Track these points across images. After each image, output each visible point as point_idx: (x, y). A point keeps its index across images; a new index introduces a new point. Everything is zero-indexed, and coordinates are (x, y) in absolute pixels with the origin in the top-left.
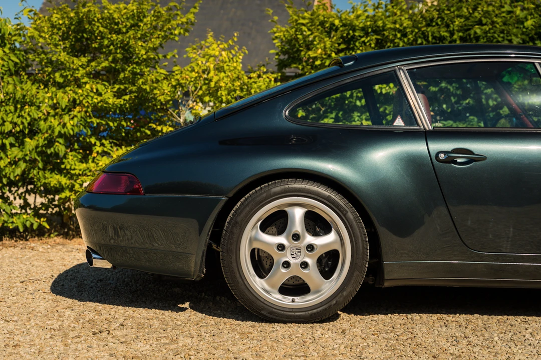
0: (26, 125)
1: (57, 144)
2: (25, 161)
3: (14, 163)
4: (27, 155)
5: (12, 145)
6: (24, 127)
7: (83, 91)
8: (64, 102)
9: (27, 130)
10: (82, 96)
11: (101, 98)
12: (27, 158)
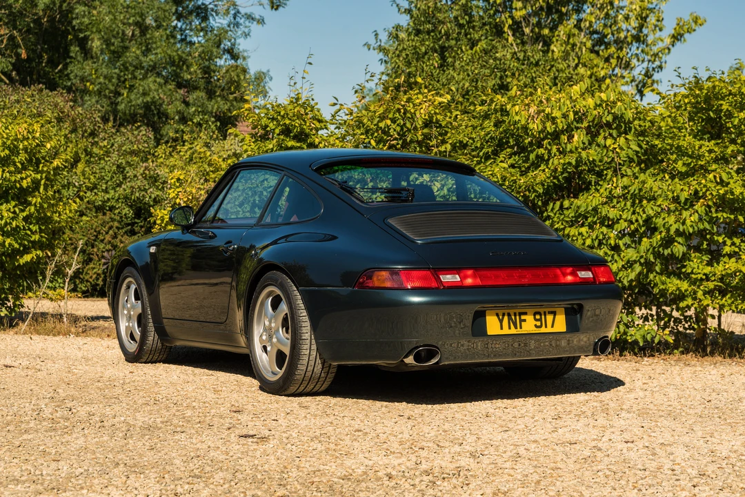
0: (641, 223)
1: (676, 244)
2: (641, 264)
3: (629, 265)
4: (642, 257)
5: (628, 246)
6: (639, 224)
7: (706, 180)
8: (684, 195)
9: (643, 229)
10: (705, 186)
11: (726, 188)
12: (642, 261)
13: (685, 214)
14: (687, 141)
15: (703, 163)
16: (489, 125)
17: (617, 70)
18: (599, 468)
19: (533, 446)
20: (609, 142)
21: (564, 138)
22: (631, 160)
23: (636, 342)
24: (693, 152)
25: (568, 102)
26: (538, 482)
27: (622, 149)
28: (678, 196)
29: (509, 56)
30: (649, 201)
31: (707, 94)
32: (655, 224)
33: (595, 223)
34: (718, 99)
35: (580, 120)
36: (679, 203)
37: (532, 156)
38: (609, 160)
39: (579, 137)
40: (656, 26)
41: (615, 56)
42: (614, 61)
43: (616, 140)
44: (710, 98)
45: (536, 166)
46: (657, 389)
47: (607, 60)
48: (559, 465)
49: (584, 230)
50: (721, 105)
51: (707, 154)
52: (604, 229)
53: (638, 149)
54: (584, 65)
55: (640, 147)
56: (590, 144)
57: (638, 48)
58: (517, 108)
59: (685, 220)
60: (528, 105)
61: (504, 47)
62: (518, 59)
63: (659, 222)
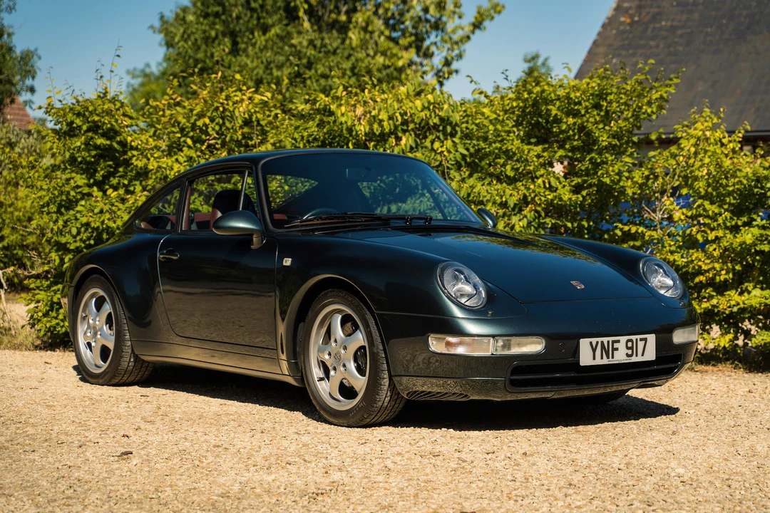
7: (535, 186)
8: (513, 201)
10: (534, 191)
11: (555, 194)
13: (515, 219)
14: (515, 144)
15: (531, 168)
16: (313, 126)
20: (437, 145)
21: (392, 140)
22: (459, 164)
24: (521, 157)
25: (395, 103)
27: (449, 152)
28: (506, 202)
31: (535, 98)
34: (546, 104)
35: (405, 122)
36: (508, 208)
38: (437, 163)
39: (407, 140)
43: (443, 142)
44: (539, 103)
50: (550, 110)
51: (535, 159)
53: (466, 152)
55: (467, 149)
56: (417, 146)
58: (343, 108)
59: (514, 225)
60: (354, 106)
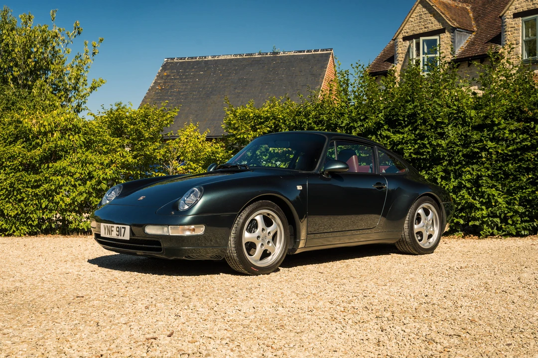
0: (87, 174)
1: (102, 184)
2: (86, 193)
3: (81, 194)
4: (87, 190)
5: (80, 185)
7: (116, 155)
8: (106, 162)
9: (87, 177)
10: (115, 158)
11: (125, 159)
12: (87, 191)
13: (107, 170)
14: (107, 137)
15: (114, 148)
16: (12, 128)
17: (64, 103)
18: (82, 283)
19: (49, 276)
20: (71, 137)
21: (50, 135)
22: (81, 146)
23: (83, 229)
24: (110, 143)
25: (51, 118)
26: (56, 290)
27: (77, 140)
28: (103, 163)
29: (11, 94)
30: (89, 164)
31: (116, 117)
32: (93, 175)
33: (64, 174)
34: (121, 119)
35: (56, 127)
36: (104, 165)
37: (33, 143)
38: (71, 145)
39: (57, 135)
40: (83, 83)
41: (64, 96)
42: (63, 99)
43: (74, 136)
44: (118, 119)
45: (35, 147)
46: (98, 249)
47: (60, 98)
48: (63, 283)
49: (59, 177)
50: (123, 122)
51: (116, 144)
52: (69, 177)
53: (84, 141)
54: (49, 100)
55: (85, 140)
56: (62, 138)
57: (75, 93)
58: (26, 120)
59: (107, 173)
60: (32, 119)
61: (8, 89)
62: (16, 95)
63: (95, 174)
